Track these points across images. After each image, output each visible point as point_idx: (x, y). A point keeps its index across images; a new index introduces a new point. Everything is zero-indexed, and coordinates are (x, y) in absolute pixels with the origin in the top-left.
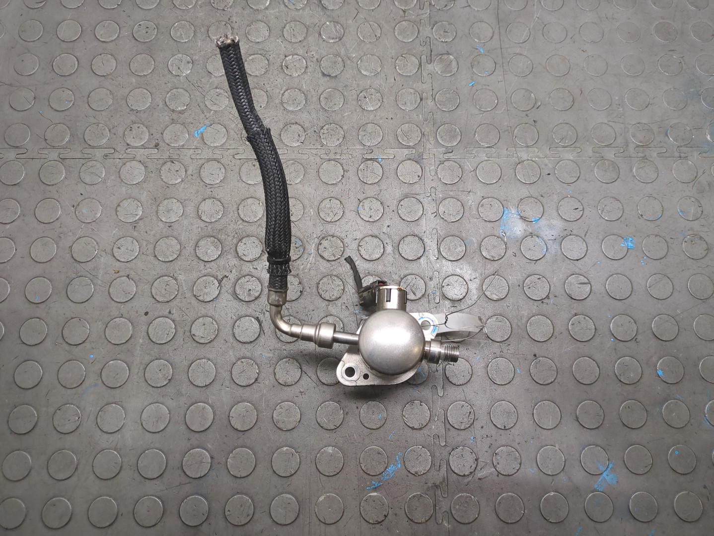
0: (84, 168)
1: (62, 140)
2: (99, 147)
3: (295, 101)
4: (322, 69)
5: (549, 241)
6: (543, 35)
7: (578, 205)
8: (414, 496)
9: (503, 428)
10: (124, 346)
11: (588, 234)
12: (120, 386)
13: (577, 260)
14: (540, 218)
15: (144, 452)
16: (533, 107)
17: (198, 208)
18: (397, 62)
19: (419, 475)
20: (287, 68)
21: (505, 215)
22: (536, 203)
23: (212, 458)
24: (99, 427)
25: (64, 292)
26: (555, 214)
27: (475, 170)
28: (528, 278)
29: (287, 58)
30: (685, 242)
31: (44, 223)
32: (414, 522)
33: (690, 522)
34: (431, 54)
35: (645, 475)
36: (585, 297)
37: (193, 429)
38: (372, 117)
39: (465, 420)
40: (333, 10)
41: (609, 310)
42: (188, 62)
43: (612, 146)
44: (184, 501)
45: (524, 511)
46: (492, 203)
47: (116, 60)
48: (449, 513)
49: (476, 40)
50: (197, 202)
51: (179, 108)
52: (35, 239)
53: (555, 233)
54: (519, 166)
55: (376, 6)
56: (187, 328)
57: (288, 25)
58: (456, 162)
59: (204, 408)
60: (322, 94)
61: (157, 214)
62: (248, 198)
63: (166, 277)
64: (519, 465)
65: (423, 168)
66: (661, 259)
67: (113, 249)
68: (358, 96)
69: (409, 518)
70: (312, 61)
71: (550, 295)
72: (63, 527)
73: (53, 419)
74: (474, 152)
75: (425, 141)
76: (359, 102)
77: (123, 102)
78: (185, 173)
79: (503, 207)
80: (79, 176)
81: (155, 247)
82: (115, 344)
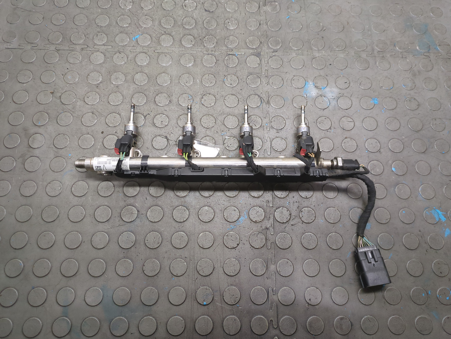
0: (69, 55)
1: (58, 40)
2: (79, 44)
3: (189, 24)
4: (205, 8)
5: (331, 99)
7: (347, 81)
8: (254, 234)
9: (305, 197)
10: (89, 150)
11: (352, 96)
12: (86, 171)
13: (347, 109)
14: (326, 87)
15: (99, 207)
16: (322, 30)
17: (133, 78)
18: (246, 5)
19: (257, 222)
20: (186, 6)
21: (306, 85)
22: (324, 79)
23: (138, 211)
24: (72, 193)
25: (55, 120)
26: (334, 85)
27: (290, 62)
28: (319, 118)
30: (407, 101)
31: (45, 83)
32: (254, 248)
33: (411, 250)
34: (265, 2)
35: (386, 224)
36: (351, 129)
37: (128, 195)
38: (232, 33)
39: (284, 193)
41: (365, 135)
42: (130, 2)
43: (365, 51)
44: (121, 235)
45: (317, 243)
46: (299, 79)
48: (275, 242)
50: (133, 74)
51: (125, 25)
52: (40, 91)
53: (334, 95)
54: (314, 60)
58: (279, 57)
59: (134, 184)
60: (205, 20)
61: (110, 80)
62: (162, 73)
63: (114, 113)
64: (314, 218)
65: (261, 59)
66: (393, 109)
67: (84, 98)
68: (225, 22)
69: (251, 246)
70: (199, 4)
71: (331, 127)
72: (49, 248)
73: (46, 188)
74: (289, 52)
75: (262, 46)
76: (225, 25)
77: (93, 21)
78: (127, 59)
79: (305, 81)
80: (67, 59)
81: (108, 97)
82: (83, 149)
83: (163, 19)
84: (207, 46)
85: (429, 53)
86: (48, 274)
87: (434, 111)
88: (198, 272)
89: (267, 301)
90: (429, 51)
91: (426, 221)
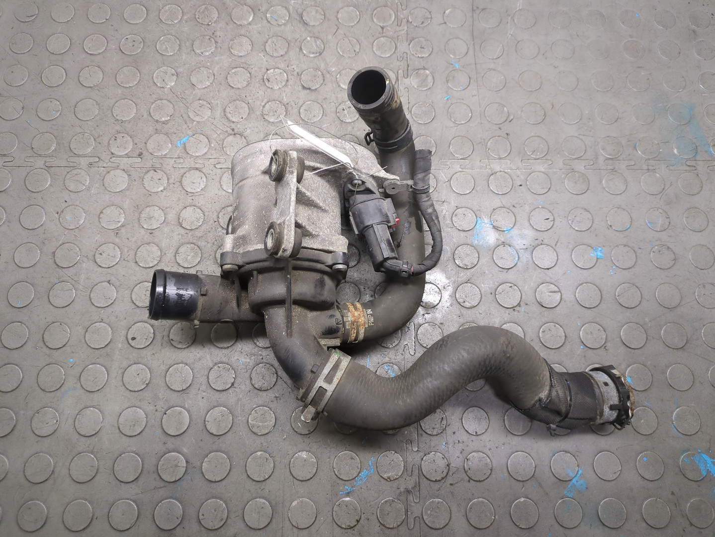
0: (68, 176)
1: (49, 148)
2: (84, 156)
3: (275, 113)
4: (302, 82)
5: (520, 251)
6: (516, 52)
7: (548, 215)
8: (386, 502)
9: (475, 434)
10: (104, 351)
11: (558, 244)
12: (98, 390)
13: (548, 269)
14: (512, 228)
15: (120, 456)
16: (506, 121)
17: (179, 216)
19: (391, 480)
20: (269, 81)
21: (478, 224)
22: (509, 213)
23: (187, 462)
24: (76, 431)
25: (46, 297)
26: (527, 224)
27: (449, 181)
28: (500, 287)
29: (269, 72)
30: (653, 252)
31: (28, 229)
32: (386, 527)
33: (658, 529)
34: (408, 69)
35: (614, 482)
36: (555, 305)
37: (169, 433)
38: (350, 129)
39: (438, 426)
40: (314, 26)
41: (579, 318)
42: (173, 75)
43: (582, 158)
44: (159, 505)
45: (494, 517)
46: (465, 213)
47: (103, 72)
48: (421, 517)
49: (451, 56)
50: (178, 209)
51: (163, 119)
52: (20, 244)
53: (526, 242)
54: (492, 177)
55: (356, 23)
56: (165, 333)
57: (270, 39)
59: (181, 412)
60: (302, 106)
61: (139, 221)
62: (228, 207)
63: (146, 283)
64: (490, 471)
66: (630, 268)
67: (95, 255)
68: (337, 109)
69: (380, 523)
70: (293, 75)
71: (521, 303)
72: (37, 530)
73: (31, 422)
74: (448, 163)
76: (337, 114)
77: (108, 112)
78: (167, 182)
79: (477, 217)
80: (64, 183)
81: (136, 254)
82: (94, 349)
83: (230, 105)
85: (696, 160)
87: (703, 271)
90: (695, 156)
91: (683, 475)
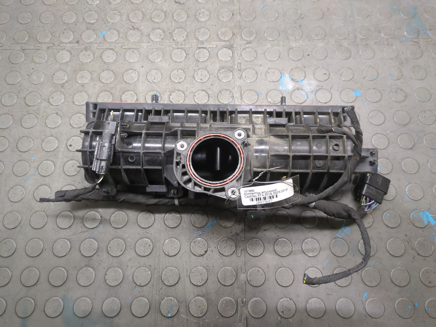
0: (35, 55)
1: (24, 39)
2: (45, 43)
3: (159, 17)
5: (308, 93)
7: (326, 72)
8: (224, 240)
10: (53, 153)
11: (332, 89)
12: (49, 175)
13: (326, 103)
14: (303, 80)
15: (61, 213)
16: (299, 18)
17: (99, 76)
19: (227, 228)
21: (282, 78)
22: (301, 71)
23: (101, 217)
24: (35, 198)
25: (20, 122)
26: (312, 77)
27: (264, 53)
30: (392, 92)
31: (10, 85)
32: (223, 255)
35: (369, 228)
38: (203, 25)
43: (346, 39)
44: (83, 242)
45: (292, 249)
46: (274, 71)
48: (245, 250)
50: (99, 72)
51: (92, 22)
52: (5, 93)
53: (312, 88)
54: (291, 50)
58: (253, 49)
60: (174, 12)
61: (76, 79)
62: (129, 70)
63: (79, 114)
64: (289, 222)
65: (233, 52)
66: (377, 102)
67: (49, 98)
68: (196, 13)
69: (220, 253)
72: (10, 256)
73: (8, 194)
74: (264, 43)
75: (235, 38)
76: (196, 17)
77: (60, 19)
78: (93, 56)
79: (281, 74)
80: (32, 59)
81: (73, 97)
82: (47, 151)
83: (131, 13)
84: (177, 39)
85: (418, 38)
86: (8, 283)
87: (424, 103)
88: (163, 282)
89: (236, 313)
90: (418, 36)
91: (413, 224)
